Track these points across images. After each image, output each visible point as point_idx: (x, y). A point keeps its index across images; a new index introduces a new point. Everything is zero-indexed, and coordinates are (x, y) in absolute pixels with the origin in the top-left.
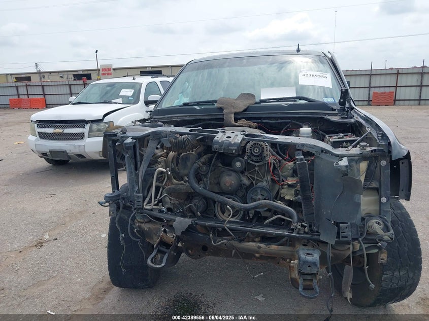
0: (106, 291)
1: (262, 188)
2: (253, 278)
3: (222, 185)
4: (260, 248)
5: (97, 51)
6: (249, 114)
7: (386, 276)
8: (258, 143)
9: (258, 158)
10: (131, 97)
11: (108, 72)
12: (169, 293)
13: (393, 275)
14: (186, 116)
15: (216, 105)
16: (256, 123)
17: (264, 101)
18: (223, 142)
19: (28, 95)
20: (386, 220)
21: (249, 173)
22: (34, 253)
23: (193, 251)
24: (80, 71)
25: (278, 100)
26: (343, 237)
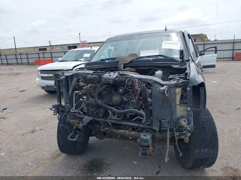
0: (59, 155)
1: (133, 103)
2: (123, 149)
3: (113, 101)
4: (125, 133)
5: (80, 34)
6: (131, 65)
7: (196, 151)
8: (131, 79)
9: (131, 87)
10: (89, 57)
11: (85, 45)
12: (89, 158)
13: (200, 151)
14: (100, 66)
15: (117, 60)
16: (135, 69)
17: (142, 58)
18: (106, 78)
19: (44, 58)
20: (190, 120)
21: (127, 95)
22: (29, 136)
23: (99, 135)
24: (71, 44)
25: (149, 57)
26: (163, 127)
